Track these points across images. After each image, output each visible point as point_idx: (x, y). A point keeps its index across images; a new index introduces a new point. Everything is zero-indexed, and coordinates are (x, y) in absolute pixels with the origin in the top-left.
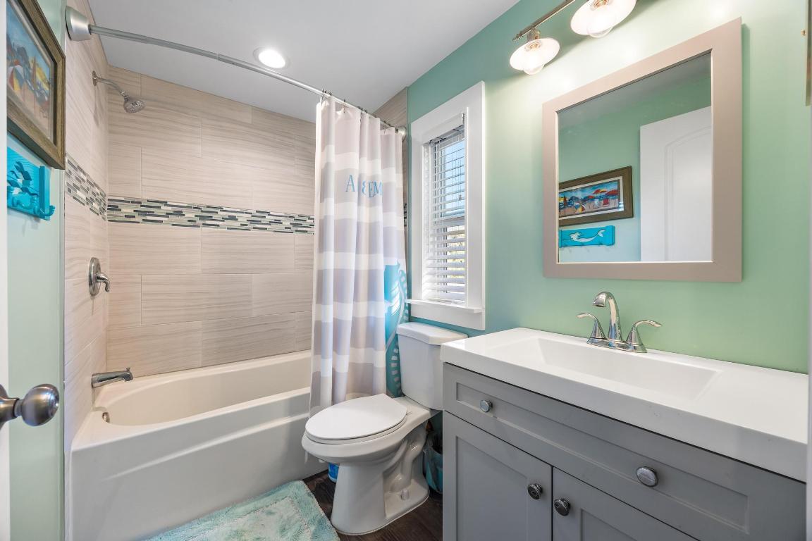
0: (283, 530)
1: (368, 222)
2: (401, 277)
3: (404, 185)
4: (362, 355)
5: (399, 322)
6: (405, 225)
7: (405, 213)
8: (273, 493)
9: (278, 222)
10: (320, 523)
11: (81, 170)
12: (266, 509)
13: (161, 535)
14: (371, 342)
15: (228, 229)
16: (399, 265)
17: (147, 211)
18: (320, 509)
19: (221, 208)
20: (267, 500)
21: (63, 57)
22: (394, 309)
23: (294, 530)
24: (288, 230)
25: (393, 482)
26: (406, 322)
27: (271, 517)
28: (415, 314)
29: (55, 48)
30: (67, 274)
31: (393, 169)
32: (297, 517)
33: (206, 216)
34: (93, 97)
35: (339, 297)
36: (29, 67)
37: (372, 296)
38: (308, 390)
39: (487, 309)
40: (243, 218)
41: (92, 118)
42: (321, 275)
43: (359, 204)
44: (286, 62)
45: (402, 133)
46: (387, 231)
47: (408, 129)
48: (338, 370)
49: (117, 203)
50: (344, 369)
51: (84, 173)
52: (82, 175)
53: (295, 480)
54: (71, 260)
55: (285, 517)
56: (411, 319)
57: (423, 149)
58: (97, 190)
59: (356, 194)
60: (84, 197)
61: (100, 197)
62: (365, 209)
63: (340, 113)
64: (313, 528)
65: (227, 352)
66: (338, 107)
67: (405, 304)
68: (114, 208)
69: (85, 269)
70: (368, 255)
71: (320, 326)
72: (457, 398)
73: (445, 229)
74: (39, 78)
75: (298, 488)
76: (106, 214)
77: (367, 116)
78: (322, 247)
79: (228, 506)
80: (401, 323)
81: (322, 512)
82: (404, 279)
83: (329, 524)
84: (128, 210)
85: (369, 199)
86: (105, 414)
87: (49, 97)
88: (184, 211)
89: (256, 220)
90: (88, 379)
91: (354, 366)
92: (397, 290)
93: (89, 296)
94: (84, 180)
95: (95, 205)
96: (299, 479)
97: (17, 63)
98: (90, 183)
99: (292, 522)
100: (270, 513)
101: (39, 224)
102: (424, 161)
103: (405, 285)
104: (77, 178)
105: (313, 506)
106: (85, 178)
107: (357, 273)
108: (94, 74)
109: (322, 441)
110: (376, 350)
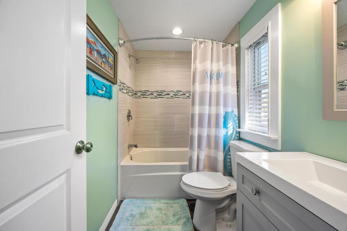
0: (174, 215)
1: (216, 91)
2: (234, 117)
3: (237, 71)
4: (213, 152)
5: (232, 139)
6: (238, 92)
7: (238, 85)
8: (175, 200)
9: (184, 94)
10: (188, 219)
11: (124, 84)
12: (171, 205)
13: (140, 199)
14: (217, 147)
15: (167, 98)
16: (233, 111)
17: (144, 94)
18: (190, 214)
19: (165, 91)
20: (172, 201)
21: (117, 53)
22: (230, 133)
23: (178, 217)
24: (188, 97)
25: (224, 216)
26: (237, 140)
27: (172, 208)
28: (242, 136)
29: (114, 51)
30: (119, 114)
31: (230, 65)
32: (180, 213)
33: (160, 94)
34: (129, 61)
35: (201, 125)
36: (107, 58)
37: (217, 125)
38: (187, 163)
39: (282, 138)
40: (172, 94)
41: (128, 68)
42: (193, 116)
43: (211, 83)
44: (182, 30)
45: (236, 45)
46: (226, 96)
47: (239, 43)
48: (200, 157)
49: (136, 92)
50: (203, 157)
51: (126, 85)
52: (125, 85)
53: (183, 198)
54: (120, 110)
55: (176, 211)
56: (240, 139)
57: (246, 51)
58: (130, 89)
59: (209, 79)
60: (126, 92)
61: (132, 91)
62: (214, 86)
63: (202, 45)
64: (185, 220)
65: (166, 143)
66: (201, 43)
67: (236, 131)
68: (136, 94)
69: (126, 113)
70: (216, 107)
71: (192, 137)
72: (243, 183)
73: (260, 92)
74: (110, 61)
75: (184, 202)
76: (134, 96)
77: (215, 42)
78: (193, 104)
79: (159, 198)
80: (233, 140)
81: (190, 215)
82: (236, 118)
83: (191, 222)
84: (139, 94)
85: (216, 81)
86: (131, 157)
87: (113, 65)
88: (153, 93)
89: (176, 94)
90: (127, 145)
91: (209, 157)
92: (231, 124)
93: (127, 121)
94: (125, 87)
95: (130, 94)
96: (185, 199)
97: (103, 59)
98: (128, 87)
99: (178, 214)
100: (172, 207)
101: (110, 101)
102: (247, 57)
103: (237, 121)
104: (123, 86)
105: (187, 211)
106: (126, 86)
107: (210, 115)
108: (129, 55)
109: (186, 185)
110: (218, 151)
